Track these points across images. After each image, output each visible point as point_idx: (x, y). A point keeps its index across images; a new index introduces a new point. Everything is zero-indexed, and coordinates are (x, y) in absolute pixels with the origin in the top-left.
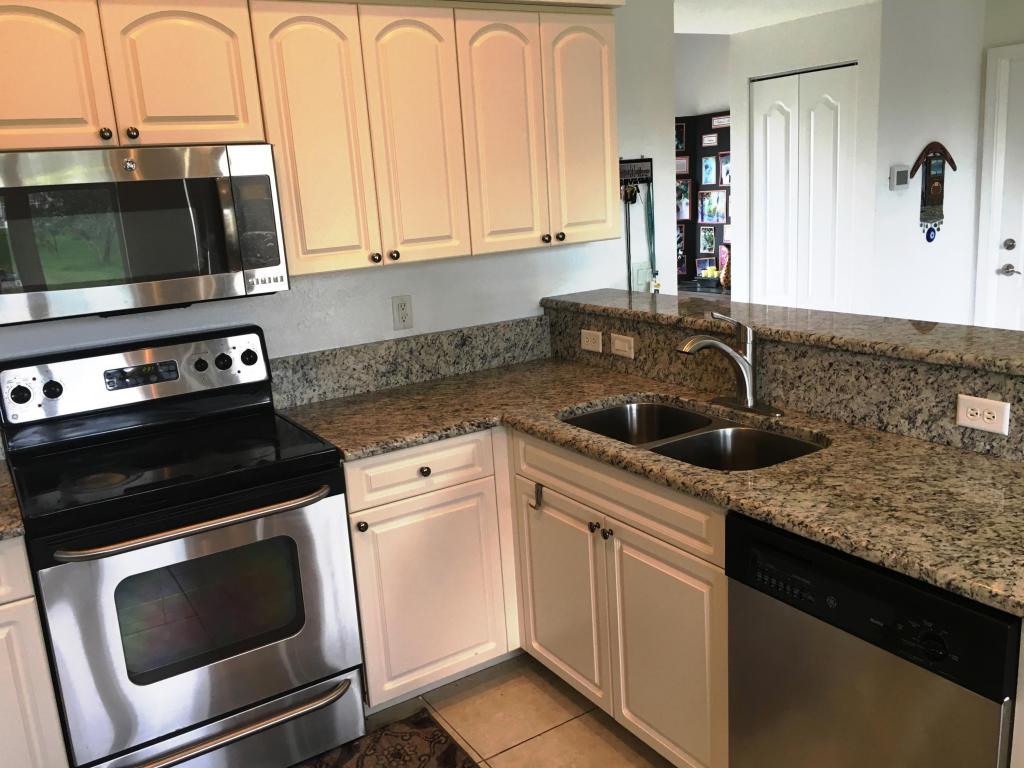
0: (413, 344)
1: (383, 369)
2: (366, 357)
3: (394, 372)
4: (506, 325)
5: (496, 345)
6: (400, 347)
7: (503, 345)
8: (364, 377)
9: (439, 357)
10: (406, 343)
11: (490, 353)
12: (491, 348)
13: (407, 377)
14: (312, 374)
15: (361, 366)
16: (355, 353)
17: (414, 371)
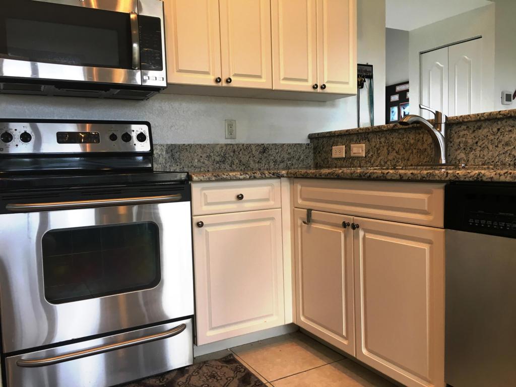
0: (235, 147)
1: (218, 159)
2: (208, 150)
3: (224, 162)
4: (289, 145)
5: (282, 156)
6: (228, 148)
7: (286, 156)
8: (206, 162)
9: (250, 157)
10: (231, 146)
11: (279, 159)
12: (280, 157)
13: (231, 166)
14: (177, 155)
15: (204, 156)
16: (202, 147)
17: (235, 163)
